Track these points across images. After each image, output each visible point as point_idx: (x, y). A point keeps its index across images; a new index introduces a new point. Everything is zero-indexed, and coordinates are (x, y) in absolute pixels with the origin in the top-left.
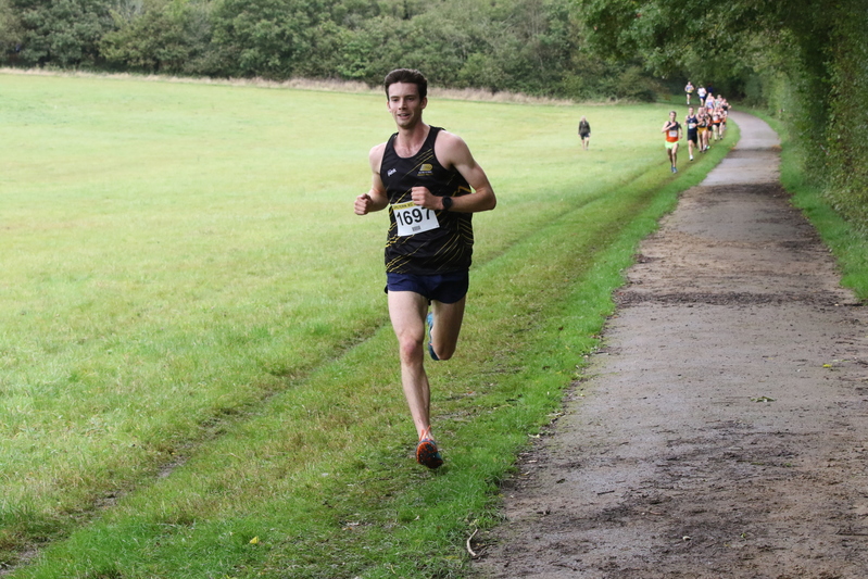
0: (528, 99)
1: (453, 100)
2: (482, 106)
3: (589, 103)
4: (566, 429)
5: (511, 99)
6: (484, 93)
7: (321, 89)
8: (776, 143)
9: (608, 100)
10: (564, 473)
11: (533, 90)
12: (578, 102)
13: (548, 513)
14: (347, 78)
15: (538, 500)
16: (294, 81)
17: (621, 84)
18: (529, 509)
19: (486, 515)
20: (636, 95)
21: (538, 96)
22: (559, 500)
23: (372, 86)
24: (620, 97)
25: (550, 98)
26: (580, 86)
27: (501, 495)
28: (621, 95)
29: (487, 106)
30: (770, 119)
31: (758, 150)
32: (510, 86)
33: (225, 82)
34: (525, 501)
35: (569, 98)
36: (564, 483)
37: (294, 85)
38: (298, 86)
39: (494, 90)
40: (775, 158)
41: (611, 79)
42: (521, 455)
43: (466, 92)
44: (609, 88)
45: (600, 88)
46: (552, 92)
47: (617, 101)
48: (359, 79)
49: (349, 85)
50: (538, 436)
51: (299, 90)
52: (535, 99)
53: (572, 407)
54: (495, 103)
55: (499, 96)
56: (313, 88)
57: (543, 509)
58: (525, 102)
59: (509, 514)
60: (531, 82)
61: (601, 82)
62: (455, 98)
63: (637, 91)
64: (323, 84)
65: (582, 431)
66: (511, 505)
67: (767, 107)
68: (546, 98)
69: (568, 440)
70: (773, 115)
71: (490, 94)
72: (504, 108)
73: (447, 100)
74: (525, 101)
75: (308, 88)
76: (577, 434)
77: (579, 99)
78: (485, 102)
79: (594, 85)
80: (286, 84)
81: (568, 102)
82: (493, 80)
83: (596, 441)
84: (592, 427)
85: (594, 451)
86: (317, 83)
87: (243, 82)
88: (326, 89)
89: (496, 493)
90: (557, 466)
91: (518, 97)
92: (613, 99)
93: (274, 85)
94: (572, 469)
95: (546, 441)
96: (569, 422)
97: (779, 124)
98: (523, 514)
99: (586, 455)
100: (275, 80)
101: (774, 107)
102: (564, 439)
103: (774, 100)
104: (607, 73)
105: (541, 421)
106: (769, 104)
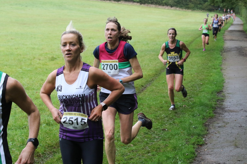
1: (161, 9)
2: (169, 10)
3: (195, 11)
5: (176, 9)
7: (128, 4)
8: (242, 23)
9: (200, 10)
11: (181, 7)
12: (192, 11)
14: (135, 2)
16: (121, 2)
17: (203, 7)
20: (207, 10)
23: (141, 4)
24: (203, 10)
26: (193, 7)
30: (241, 17)
31: (238, 24)
32: (175, 6)
35: (190, 9)
40: (242, 26)
41: (201, 5)
43: (165, 7)
44: (200, 7)
46: (186, 8)
48: (138, 2)
51: (123, 4)
52: (182, 9)
54: (172, 10)
55: (173, 8)
56: (126, 4)
58: (179, 10)
60: (181, 5)
61: (198, 6)
62: (162, 8)
67: (240, 14)
68: (184, 9)
71: (170, 8)
72: (174, 11)
73: (160, 8)
80: (119, 2)
81: (190, 11)
82: (171, 4)
87: (109, 2)
97: (243, 18)
100: (116, 1)
103: (242, 13)
104: (200, 4)
106: (241, 14)
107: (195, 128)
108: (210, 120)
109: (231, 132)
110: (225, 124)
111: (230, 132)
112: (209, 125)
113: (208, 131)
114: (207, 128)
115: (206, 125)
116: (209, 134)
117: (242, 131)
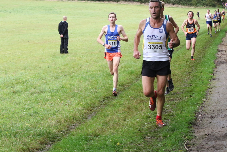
0: (182, 7)
2: (170, 8)
3: (198, 7)
4: (208, 104)
5: (178, 7)
6: (171, 5)
7: (128, 4)
9: (204, 7)
10: (210, 120)
11: (184, 4)
13: (208, 134)
14: (135, 1)
15: (204, 129)
16: (121, 2)
17: (207, 2)
18: (202, 133)
19: (189, 135)
20: (211, 5)
21: (185, 6)
22: (211, 130)
23: (141, 3)
24: (207, 6)
25: (188, 6)
26: (196, 3)
27: (193, 128)
28: (207, 5)
29: (172, 8)
32: (178, 3)
33: (102, 2)
34: (200, 130)
35: (193, 6)
36: (211, 124)
37: (121, 3)
38: (122, 3)
39: (173, 4)
41: (204, 1)
42: (196, 113)
44: (204, 3)
45: (201, 4)
46: (189, 5)
47: (206, 7)
48: (138, 1)
49: (135, 3)
50: (200, 107)
51: (122, 4)
52: (184, 6)
53: (209, 97)
54: (174, 8)
55: (175, 6)
56: (126, 4)
57: (206, 133)
59: (196, 135)
60: (183, 2)
61: (202, 2)
63: (211, 4)
64: (128, 3)
65: (213, 105)
66: (196, 131)
68: (187, 6)
69: (209, 108)
72: (176, 9)
74: (181, 7)
75: (124, 4)
76: (212, 106)
77: (196, 6)
78: (171, 7)
79: (200, 3)
80: (119, 3)
82: (173, 2)
83: (218, 109)
84: (216, 104)
85: (218, 112)
86: (127, 2)
87: (107, 2)
88: (129, 4)
89: (191, 127)
90: (208, 117)
91: (180, 6)
92: (205, 6)
93: (115, 3)
94: (213, 118)
95: (203, 108)
96: (209, 102)
98: (201, 135)
99: (216, 114)
100: (116, 2)
102: (208, 108)
105: (200, 102)
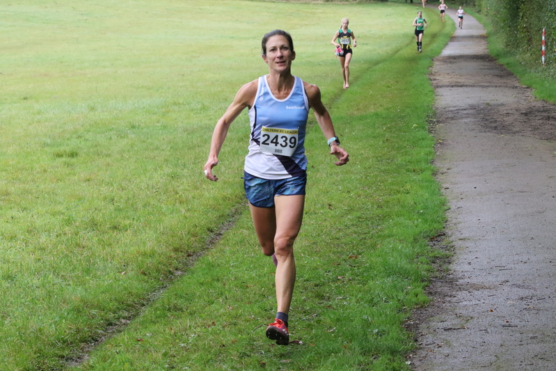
8: (483, 32)
30: (477, 15)
31: (471, 37)
40: (483, 42)
67: (475, 5)
70: (479, 12)
97: (484, 18)
101: (480, 5)
106: (476, 3)
107: (379, 334)
108: (419, 312)
109: (481, 340)
110: (464, 322)
111: (479, 340)
112: (416, 327)
113: (416, 341)
114: (412, 334)
115: (408, 327)
116: (421, 348)
117: (513, 338)
